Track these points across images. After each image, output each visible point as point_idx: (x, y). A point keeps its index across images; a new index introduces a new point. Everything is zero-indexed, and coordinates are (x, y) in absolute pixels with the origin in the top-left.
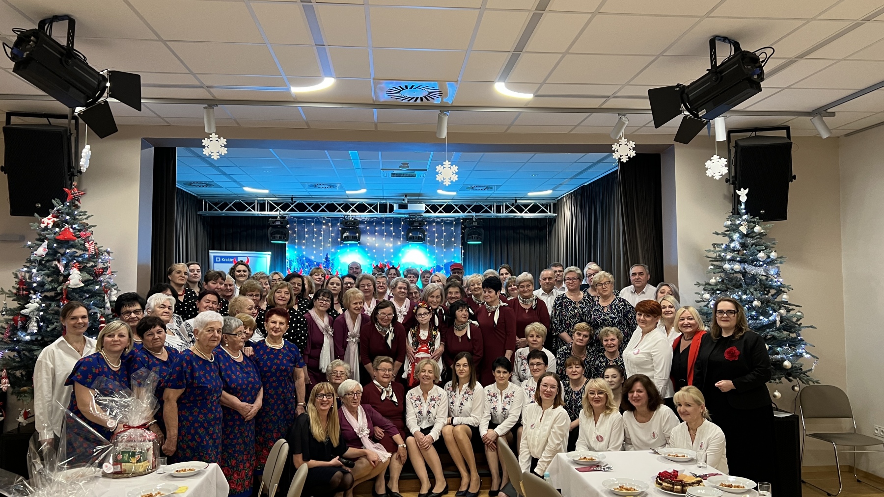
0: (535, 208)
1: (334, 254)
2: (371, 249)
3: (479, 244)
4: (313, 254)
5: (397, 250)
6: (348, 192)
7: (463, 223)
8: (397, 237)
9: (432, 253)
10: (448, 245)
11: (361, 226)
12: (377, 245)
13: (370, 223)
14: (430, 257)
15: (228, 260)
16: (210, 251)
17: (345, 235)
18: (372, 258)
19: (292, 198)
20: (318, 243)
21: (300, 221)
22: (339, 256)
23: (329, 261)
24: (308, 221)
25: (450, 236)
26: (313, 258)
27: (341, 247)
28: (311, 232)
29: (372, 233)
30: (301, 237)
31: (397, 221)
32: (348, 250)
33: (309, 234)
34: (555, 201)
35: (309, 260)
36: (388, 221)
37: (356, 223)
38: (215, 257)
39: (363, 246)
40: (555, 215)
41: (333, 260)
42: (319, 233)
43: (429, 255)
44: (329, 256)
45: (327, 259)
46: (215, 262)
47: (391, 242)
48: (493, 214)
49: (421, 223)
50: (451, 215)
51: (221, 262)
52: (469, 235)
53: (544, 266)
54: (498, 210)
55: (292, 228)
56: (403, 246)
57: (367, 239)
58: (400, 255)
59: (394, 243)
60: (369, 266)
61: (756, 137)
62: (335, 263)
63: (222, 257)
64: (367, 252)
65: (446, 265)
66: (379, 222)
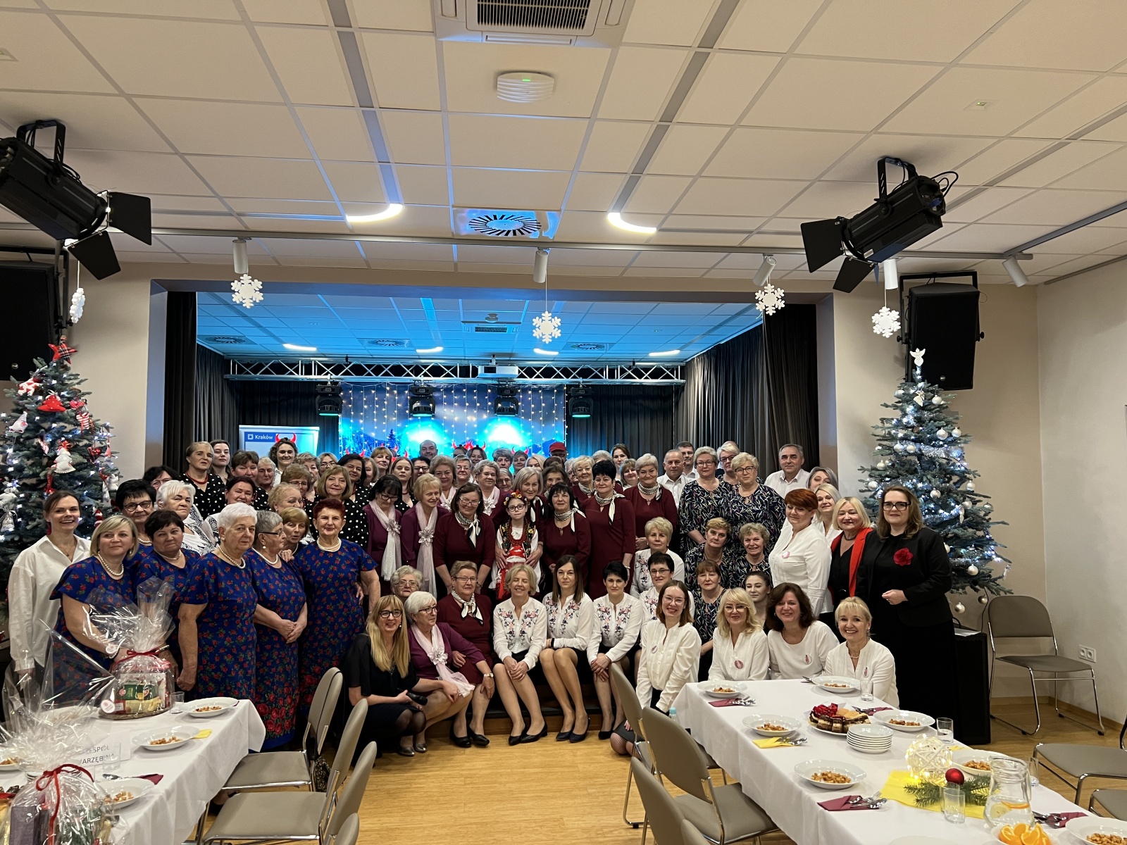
0: (657, 373)
1: (401, 430)
2: (448, 424)
3: (587, 419)
4: (373, 430)
5: (482, 426)
6: (419, 351)
7: (567, 391)
8: (483, 408)
9: (527, 429)
10: (548, 418)
11: (436, 395)
12: (456, 419)
13: (448, 390)
14: (524, 434)
15: (263, 437)
16: (240, 426)
17: (415, 405)
18: (450, 435)
19: (347, 358)
20: (380, 415)
21: (357, 387)
22: (407, 433)
23: (394, 439)
24: (367, 387)
25: (551, 407)
26: (373, 435)
27: (411, 422)
28: (371, 402)
29: (450, 403)
30: (357, 408)
31: (482, 389)
32: (419, 425)
33: (368, 405)
34: (683, 364)
35: (368, 438)
36: (470, 388)
37: (430, 390)
38: (246, 434)
39: (439, 421)
40: (682, 381)
41: (399, 437)
42: (381, 403)
43: (523, 432)
44: (394, 433)
45: (391, 436)
46: (246, 440)
47: (475, 415)
48: (605, 380)
49: (513, 391)
50: (552, 381)
51: (255, 440)
52: (574, 407)
53: (669, 447)
54: (612, 375)
55: (347, 397)
56: (489, 420)
57: (444, 411)
58: (486, 431)
59: (479, 416)
60: (446, 446)
61: (935, 284)
62: (402, 442)
63: (255, 434)
64: (443, 428)
65: (544, 445)
66: (459, 389)
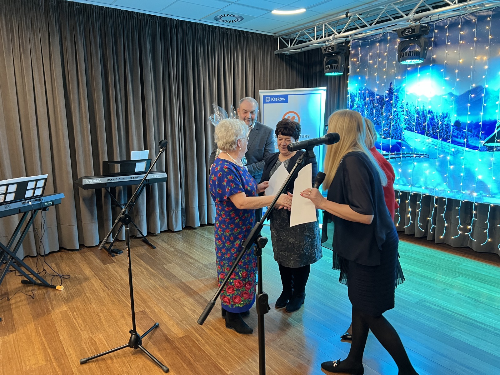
1: (401, 82)
4: (375, 85)
15: (278, 99)
16: (260, 91)
19: (347, 14)
22: (404, 86)
23: (393, 93)
28: (375, 56)
32: (419, 75)
44: (393, 86)
45: (391, 90)
58: (496, 75)
59: (490, 53)
62: (400, 96)
64: (444, 75)
